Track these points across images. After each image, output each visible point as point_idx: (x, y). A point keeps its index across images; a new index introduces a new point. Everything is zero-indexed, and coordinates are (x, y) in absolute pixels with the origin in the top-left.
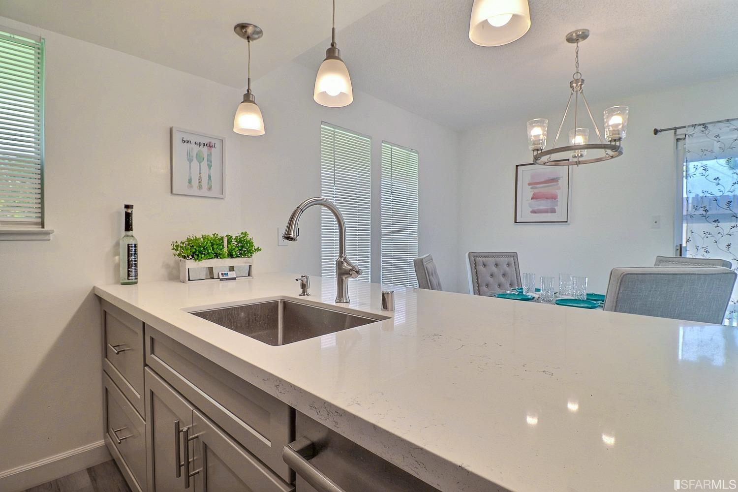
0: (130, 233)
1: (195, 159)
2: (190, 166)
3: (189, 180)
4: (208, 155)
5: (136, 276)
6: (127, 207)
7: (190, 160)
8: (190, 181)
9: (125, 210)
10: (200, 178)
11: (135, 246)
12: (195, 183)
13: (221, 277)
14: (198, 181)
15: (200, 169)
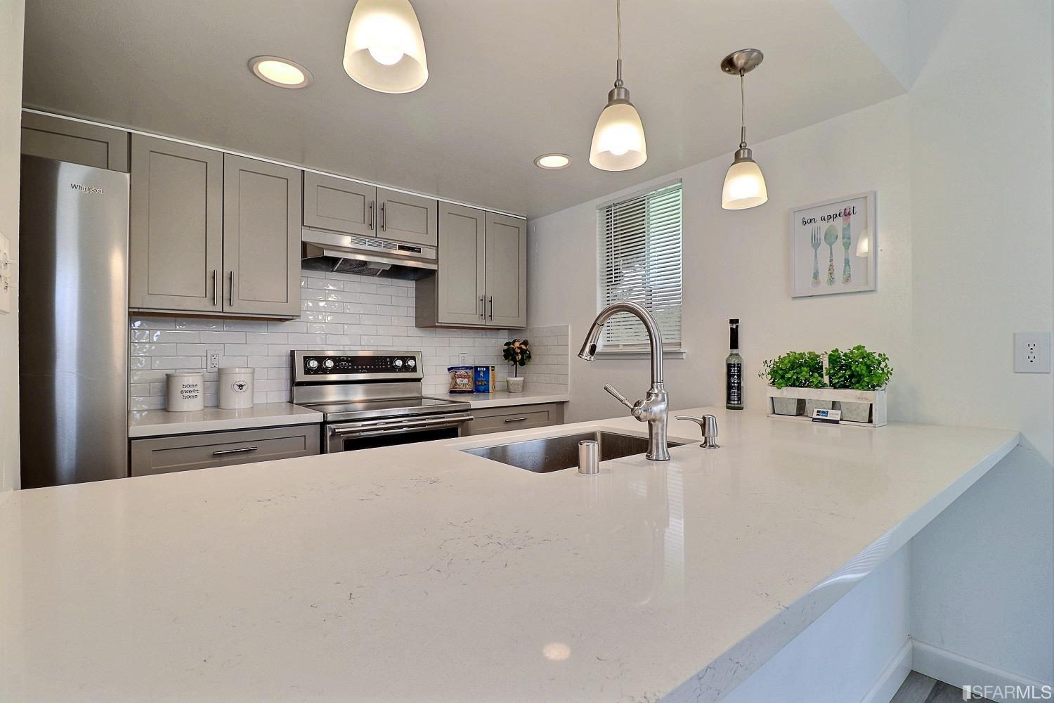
0: (735, 351)
1: (823, 241)
2: (816, 255)
3: (814, 274)
4: (844, 229)
5: (739, 399)
6: (732, 322)
7: (816, 245)
8: (816, 276)
9: (729, 326)
10: (831, 268)
11: (739, 366)
12: (824, 276)
13: (815, 416)
14: (827, 272)
15: (831, 253)
